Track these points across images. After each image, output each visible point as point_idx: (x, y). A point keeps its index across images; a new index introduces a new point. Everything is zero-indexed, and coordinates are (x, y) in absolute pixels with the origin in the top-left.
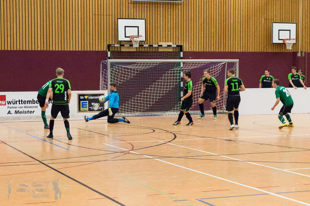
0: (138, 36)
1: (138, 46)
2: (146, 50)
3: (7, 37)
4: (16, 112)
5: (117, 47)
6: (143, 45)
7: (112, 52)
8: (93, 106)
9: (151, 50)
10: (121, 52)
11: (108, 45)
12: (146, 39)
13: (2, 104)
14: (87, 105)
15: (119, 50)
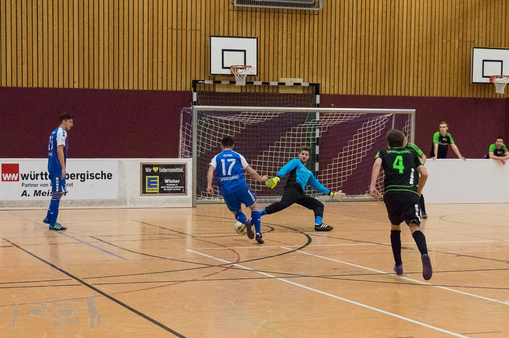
0: (245, 67)
1: (244, 84)
2: (257, 91)
3: (22, 64)
4: (36, 193)
5: (209, 84)
6: (253, 83)
7: (199, 94)
8: (167, 185)
9: (266, 91)
10: (215, 93)
11: (193, 81)
12: (259, 72)
13: (12, 179)
14: (156, 183)
15: (212, 90)
